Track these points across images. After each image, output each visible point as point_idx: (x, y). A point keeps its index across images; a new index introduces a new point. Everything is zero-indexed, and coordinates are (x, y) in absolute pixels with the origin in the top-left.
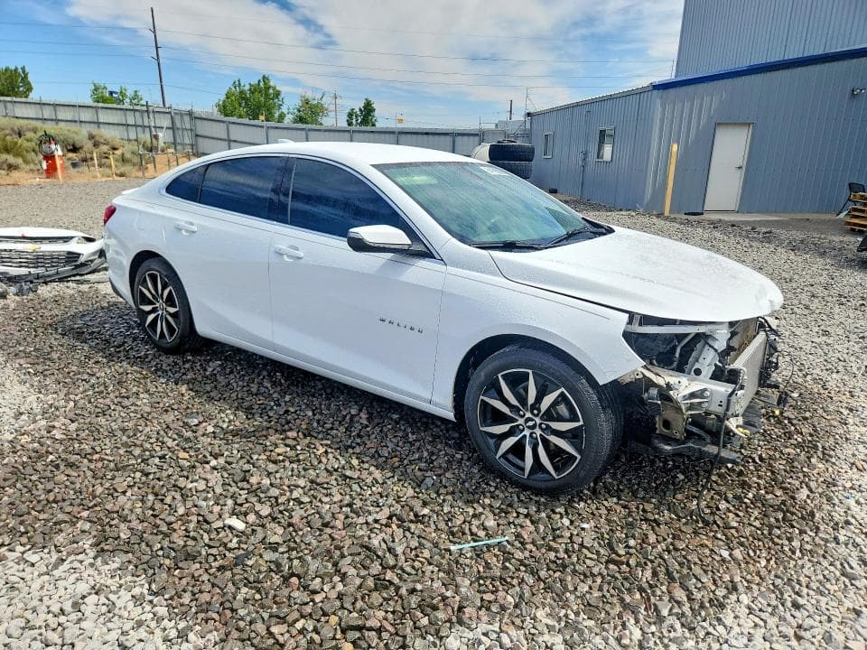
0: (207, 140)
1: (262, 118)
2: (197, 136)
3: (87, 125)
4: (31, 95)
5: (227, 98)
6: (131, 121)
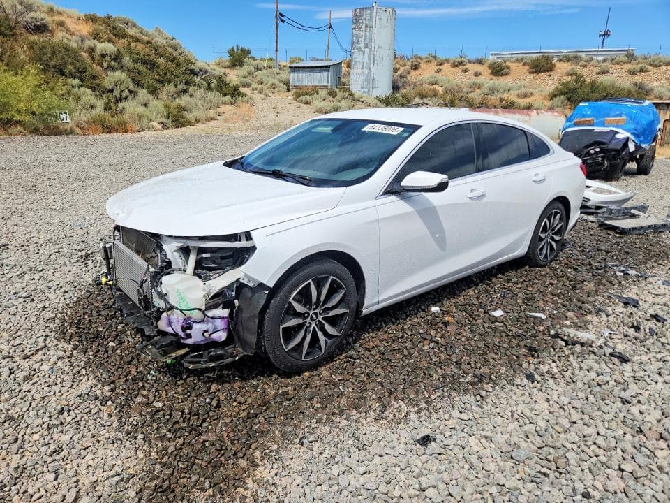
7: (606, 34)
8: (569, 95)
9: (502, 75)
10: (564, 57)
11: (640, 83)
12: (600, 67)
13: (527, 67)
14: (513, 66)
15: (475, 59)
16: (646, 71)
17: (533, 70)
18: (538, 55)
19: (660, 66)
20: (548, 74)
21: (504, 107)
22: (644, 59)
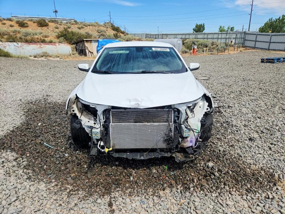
0: (248, 41)
1: (270, 32)
2: (245, 40)
3: (215, 39)
4: (204, 32)
5: (265, 25)
6: (220, 37)
7: (56, 12)
8: (65, 37)
9: (25, 27)
10: (50, 20)
11: (88, 32)
12: (67, 25)
13: (36, 24)
14: (29, 23)
15: (6, 18)
16: (83, 28)
17: (40, 25)
18: (38, 19)
19: (87, 26)
20: (47, 27)
21: (42, 42)
22: (81, 23)
